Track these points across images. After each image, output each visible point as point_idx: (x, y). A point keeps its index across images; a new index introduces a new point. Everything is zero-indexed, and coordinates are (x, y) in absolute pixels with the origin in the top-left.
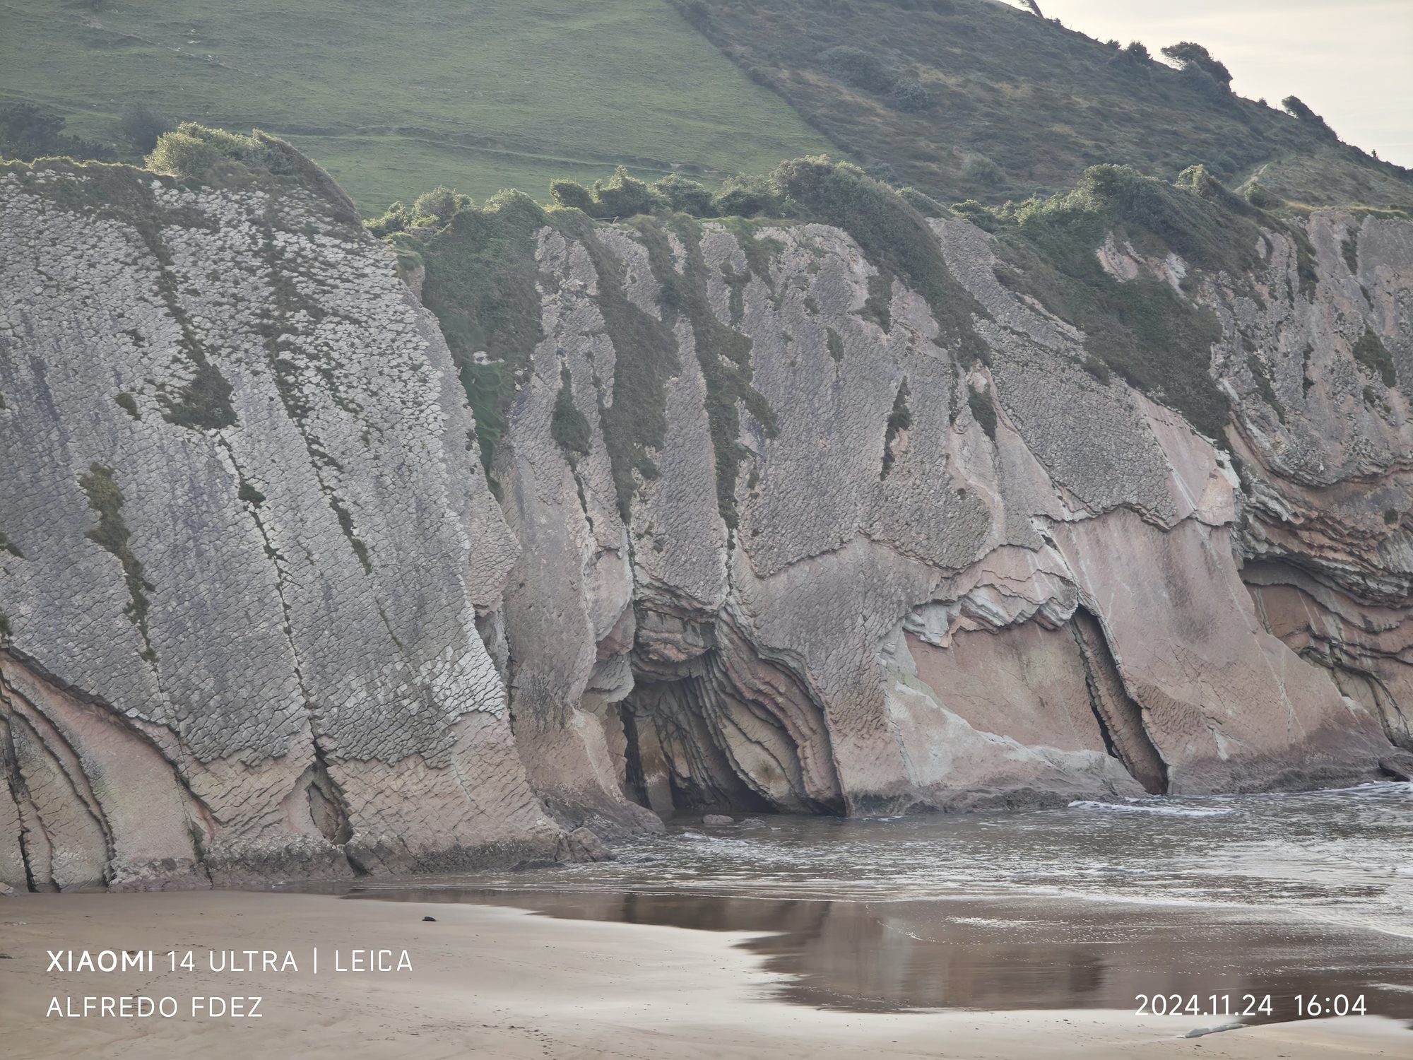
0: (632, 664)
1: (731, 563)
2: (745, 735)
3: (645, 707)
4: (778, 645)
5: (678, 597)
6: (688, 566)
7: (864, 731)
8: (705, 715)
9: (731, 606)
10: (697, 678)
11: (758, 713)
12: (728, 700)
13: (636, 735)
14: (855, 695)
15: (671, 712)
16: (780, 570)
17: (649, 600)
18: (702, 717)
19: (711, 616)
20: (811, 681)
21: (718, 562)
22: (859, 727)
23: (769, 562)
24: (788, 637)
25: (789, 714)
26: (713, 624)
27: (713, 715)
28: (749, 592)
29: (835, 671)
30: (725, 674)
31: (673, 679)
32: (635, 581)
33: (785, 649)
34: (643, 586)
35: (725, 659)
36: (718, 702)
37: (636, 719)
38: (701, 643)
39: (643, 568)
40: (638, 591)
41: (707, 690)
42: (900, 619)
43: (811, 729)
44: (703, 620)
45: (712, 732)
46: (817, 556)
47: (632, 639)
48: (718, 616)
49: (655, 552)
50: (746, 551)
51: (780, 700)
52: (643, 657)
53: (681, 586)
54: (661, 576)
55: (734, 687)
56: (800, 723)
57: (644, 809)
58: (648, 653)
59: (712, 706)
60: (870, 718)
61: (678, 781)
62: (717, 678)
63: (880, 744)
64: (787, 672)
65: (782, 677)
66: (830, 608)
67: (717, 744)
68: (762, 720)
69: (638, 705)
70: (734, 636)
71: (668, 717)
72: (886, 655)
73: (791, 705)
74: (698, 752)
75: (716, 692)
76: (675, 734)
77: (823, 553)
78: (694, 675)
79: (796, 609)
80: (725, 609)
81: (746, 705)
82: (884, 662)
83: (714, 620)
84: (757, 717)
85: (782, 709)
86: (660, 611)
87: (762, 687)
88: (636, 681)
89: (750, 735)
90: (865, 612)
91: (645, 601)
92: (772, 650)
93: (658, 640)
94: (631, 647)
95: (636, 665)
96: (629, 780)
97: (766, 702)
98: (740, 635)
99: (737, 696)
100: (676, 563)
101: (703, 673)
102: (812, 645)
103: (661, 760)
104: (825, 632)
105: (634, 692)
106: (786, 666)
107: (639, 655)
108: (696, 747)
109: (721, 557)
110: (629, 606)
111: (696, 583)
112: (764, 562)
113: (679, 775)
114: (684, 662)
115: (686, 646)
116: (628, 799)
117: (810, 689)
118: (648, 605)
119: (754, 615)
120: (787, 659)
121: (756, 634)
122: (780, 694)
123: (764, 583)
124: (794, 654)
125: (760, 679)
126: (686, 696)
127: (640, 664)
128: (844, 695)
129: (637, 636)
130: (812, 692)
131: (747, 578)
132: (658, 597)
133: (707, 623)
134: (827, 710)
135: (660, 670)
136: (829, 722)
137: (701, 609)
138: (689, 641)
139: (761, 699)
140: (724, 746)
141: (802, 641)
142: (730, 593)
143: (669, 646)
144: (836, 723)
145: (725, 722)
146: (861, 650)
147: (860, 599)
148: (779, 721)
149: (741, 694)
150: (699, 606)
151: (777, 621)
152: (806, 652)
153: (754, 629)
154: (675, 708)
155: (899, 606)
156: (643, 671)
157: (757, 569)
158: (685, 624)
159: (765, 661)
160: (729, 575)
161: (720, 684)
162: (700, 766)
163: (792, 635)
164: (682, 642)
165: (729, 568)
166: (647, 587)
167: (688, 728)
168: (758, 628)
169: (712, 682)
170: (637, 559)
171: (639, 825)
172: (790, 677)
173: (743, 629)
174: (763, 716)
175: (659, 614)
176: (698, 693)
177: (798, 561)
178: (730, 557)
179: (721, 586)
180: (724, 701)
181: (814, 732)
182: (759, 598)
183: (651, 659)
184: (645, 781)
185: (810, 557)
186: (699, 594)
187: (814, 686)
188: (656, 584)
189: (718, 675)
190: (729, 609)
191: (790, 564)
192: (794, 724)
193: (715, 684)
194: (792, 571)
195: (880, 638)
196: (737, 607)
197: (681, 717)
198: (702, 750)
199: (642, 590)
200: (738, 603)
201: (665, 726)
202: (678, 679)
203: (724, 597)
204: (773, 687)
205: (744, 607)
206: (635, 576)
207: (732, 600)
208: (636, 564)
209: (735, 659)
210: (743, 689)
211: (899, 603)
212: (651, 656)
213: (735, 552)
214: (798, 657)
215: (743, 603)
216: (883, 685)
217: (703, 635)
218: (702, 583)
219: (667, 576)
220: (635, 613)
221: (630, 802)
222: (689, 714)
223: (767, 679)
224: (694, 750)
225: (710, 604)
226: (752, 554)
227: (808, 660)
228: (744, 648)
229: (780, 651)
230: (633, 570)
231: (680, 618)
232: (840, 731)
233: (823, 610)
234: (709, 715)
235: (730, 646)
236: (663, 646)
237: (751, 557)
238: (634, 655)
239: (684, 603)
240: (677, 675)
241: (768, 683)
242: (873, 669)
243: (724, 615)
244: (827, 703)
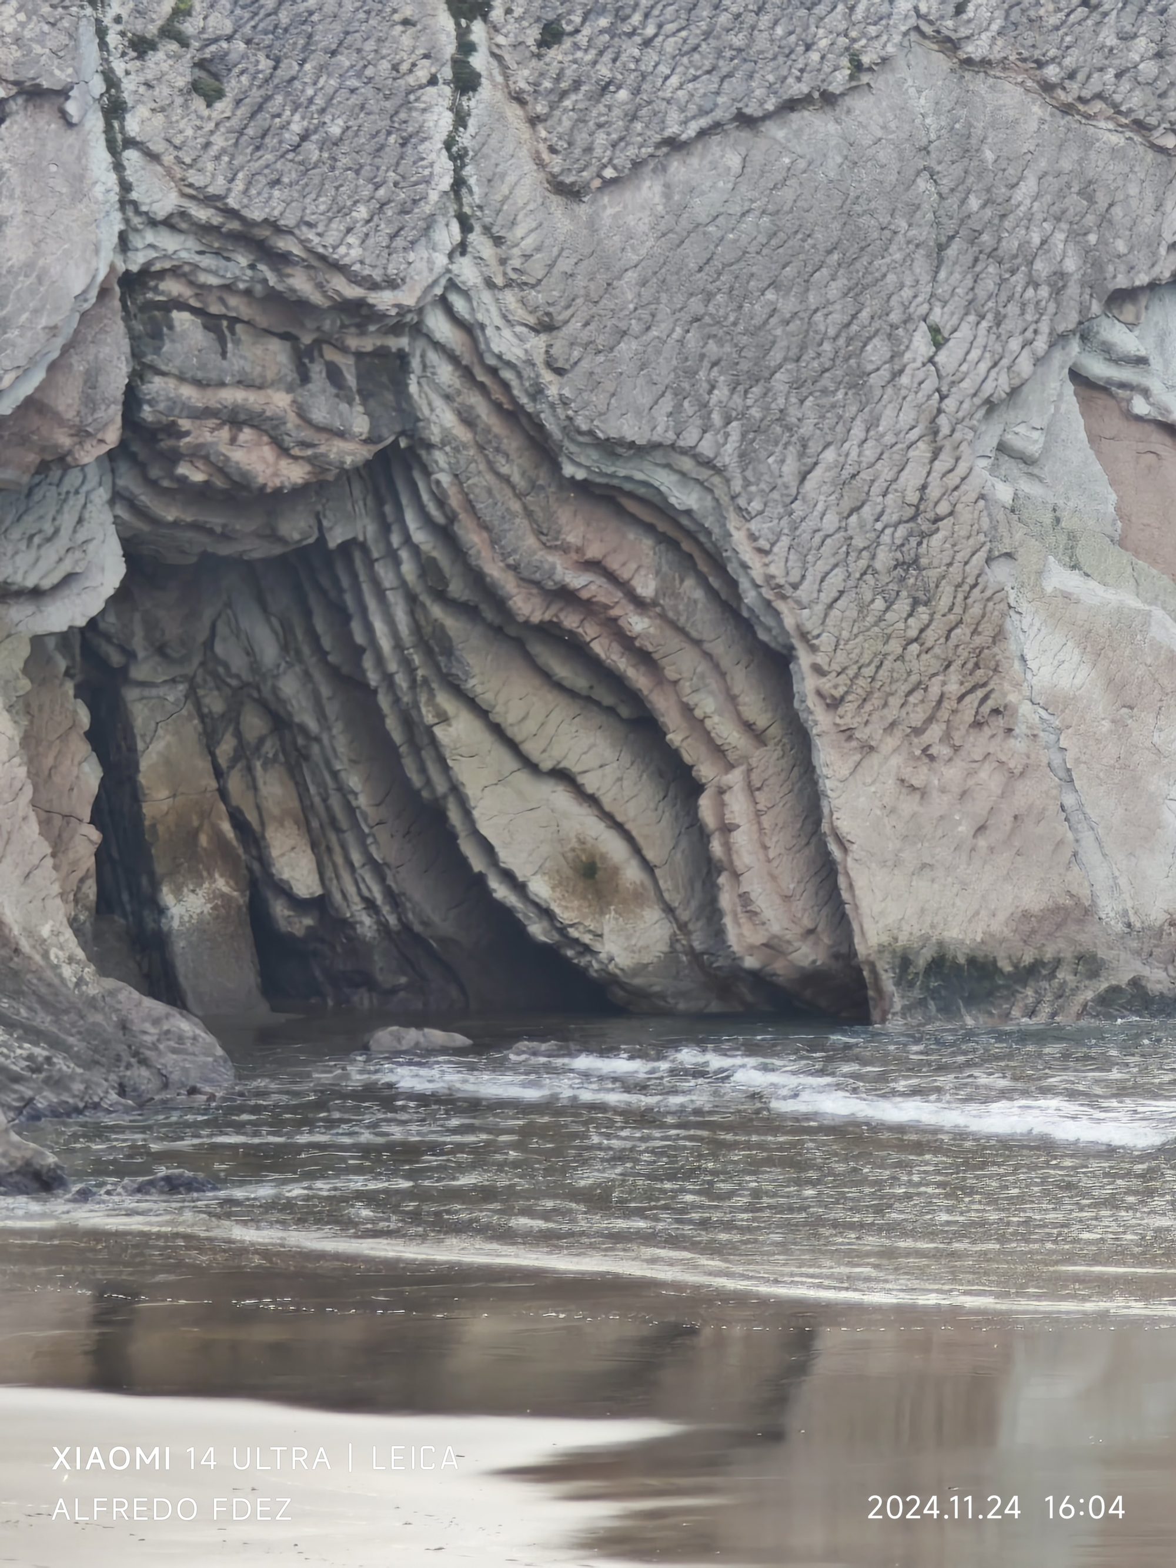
0: (117, 497)
1: (465, 139)
2: (513, 746)
3: (161, 650)
4: (630, 429)
5: (281, 260)
6: (312, 150)
7: (936, 731)
8: (373, 678)
9: (466, 294)
10: (346, 548)
11: (562, 670)
12: (453, 624)
13: (132, 749)
14: (903, 605)
15: (255, 666)
16: (637, 165)
17: (175, 272)
18: (362, 685)
19: (397, 329)
20: (747, 554)
21: (420, 135)
22: (917, 718)
23: (601, 139)
24: (667, 404)
25: (670, 673)
26: (402, 357)
27: (402, 681)
28: (528, 243)
29: (831, 521)
30: (446, 534)
31: (258, 550)
32: (125, 203)
33: (656, 446)
34: (153, 223)
35: (445, 479)
36: (417, 629)
37: (131, 694)
38: (361, 425)
39: (154, 157)
40: (136, 241)
41: (380, 594)
42: (1059, 339)
43: (748, 727)
44: (368, 344)
45: (397, 736)
46: (767, 116)
47: (115, 412)
48: (418, 330)
49: (198, 103)
50: (518, 98)
51: (638, 624)
52: (155, 472)
53: (289, 220)
54: (217, 187)
55: (477, 578)
56: (707, 704)
57: (158, 1007)
58: (174, 457)
59: (398, 646)
60: (953, 688)
61: (280, 910)
62: (415, 550)
63: (990, 781)
64: (662, 526)
65: (647, 543)
66: (813, 299)
67: (417, 780)
68: (571, 693)
69: (138, 644)
70: (475, 400)
71: (245, 685)
72: (1008, 465)
73: (675, 642)
74: (351, 810)
75: (412, 599)
76: (269, 748)
77: (791, 105)
78: (336, 538)
79: (696, 305)
80: (443, 302)
81: (519, 645)
82: (1004, 493)
83: (403, 342)
84: (559, 686)
85: (645, 658)
86: (215, 309)
87: (577, 580)
88: (131, 556)
89: (531, 749)
90: (937, 316)
91: (161, 274)
92: (611, 448)
93: (207, 413)
94: (112, 436)
95: (132, 504)
96: (105, 905)
97: (589, 631)
98: (498, 395)
99: (489, 614)
100: (271, 141)
101: (366, 528)
102: (754, 430)
103: (218, 836)
104: (796, 384)
105: (121, 597)
106: (660, 506)
107: (141, 467)
108: (343, 791)
109: (430, 118)
110: (104, 292)
111: (343, 211)
112: (582, 138)
113: (284, 891)
114: (299, 492)
115: (306, 434)
116: (103, 971)
117: (744, 584)
118: (173, 287)
119: (546, 326)
120: (664, 480)
121: (552, 392)
122: (640, 604)
123: (583, 210)
124: (687, 464)
125: (565, 549)
126: (308, 614)
127: (145, 498)
128: (863, 608)
129: (132, 399)
130: (750, 597)
131: (523, 194)
132: (206, 261)
133: (381, 353)
134: (804, 659)
135: (216, 521)
136: (812, 701)
137: (360, 304)
138: (320, 414)
139: (570, 621)
140: (441, 787)
141: (716, 418)
142: (462, 248)
143: (246, 434)
144: (834, 704)
145: (445, 701)
146: (922, 450)
147: (921, 266)
148: (634, 697)
149: (500, 603)
150: (353, 292)
151: (627, 348)
152: (728, 455)
153: (547, 376)
154: (269, 652)
155: (1057, 292)
156: (155, 521)
157: (556, 164)
158: (302, 359)
159: (584, 489)
160: (459, 183)
161: (427, 567)
162: (356, 858)
163: (680, 395)
164: (292, 419)
165: (459, 158)
166: (168, 223)
167: (313, 725)
168: (560, 372)
169: (397, 563)
170: (133, 125)
171: (144, 1062)
172: (673, 544)
173: (507, 375)
174: (580, 682)
175: (211, 322)
176: (349, 599)
177: (702, 133)
178: (461, 119)
179: (430, 223)
180: (440, 631)
181: (759, 737)
182: (565, 265)
183: (183, 480)
184: (161, 911)
185: (746, 121)
186: (351, 252)
187: (757, 572)
188: (202, 214)
189: (419, 536)
190: (459, 304)
191: (674, 145)
192: (687, 710)
193: (408, 568)
194: (678, 169)
195: (991, 406)
196: (486, 296)
197: (289, 686)
198: (362, 801)
199: (150, 236)
200: (490, 284)
201: (232, 717)
202: (277, 550)
203: (441, 260)
204: (611, 577)
205: (510, 298)
206: (125, 187)
207: (467, 271)
208: (130, 143)
209: (481, 480)
210: (508, 584)
211: (1059, 281)
212: (183, 469)
213: (478, 103)
214: (704, 474)
215: (509, 284)
216: (1000, 574)
217: (365, 396)
218: (362, 212)
219: (239, 185)
220: (127, 317)
221: (110, 983)
222: (318, 675)
223: (593, 552)
224: (335, 801)
225: (392, 284)
226: (541, 108)
227: (737, 485)
228: (512, 443)
229: (640, 451)
230: (118, 167)
231: (285, 336)
232: (848, 733)
233: (788, 305)
234: (388, 678)
235: (462, 434)
236: (225, 433)
237: (534, 121)
238: (123, 467)
239: (301, 283)
240: (274, 537)
241: (594, 566)
242: (965, 514)
243: (439, 325)
244: (804, 636)
